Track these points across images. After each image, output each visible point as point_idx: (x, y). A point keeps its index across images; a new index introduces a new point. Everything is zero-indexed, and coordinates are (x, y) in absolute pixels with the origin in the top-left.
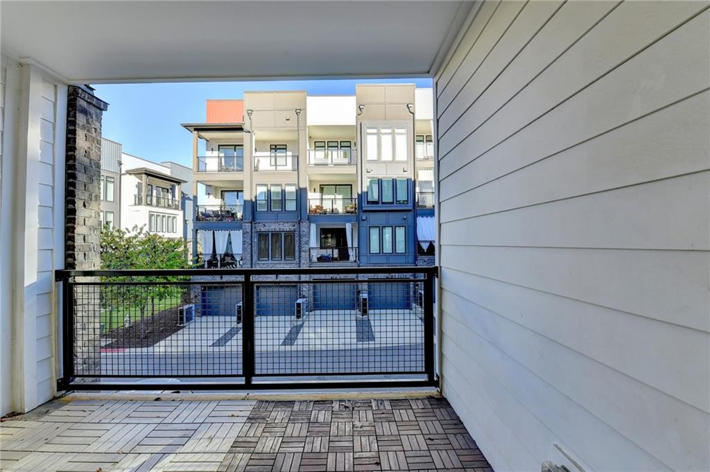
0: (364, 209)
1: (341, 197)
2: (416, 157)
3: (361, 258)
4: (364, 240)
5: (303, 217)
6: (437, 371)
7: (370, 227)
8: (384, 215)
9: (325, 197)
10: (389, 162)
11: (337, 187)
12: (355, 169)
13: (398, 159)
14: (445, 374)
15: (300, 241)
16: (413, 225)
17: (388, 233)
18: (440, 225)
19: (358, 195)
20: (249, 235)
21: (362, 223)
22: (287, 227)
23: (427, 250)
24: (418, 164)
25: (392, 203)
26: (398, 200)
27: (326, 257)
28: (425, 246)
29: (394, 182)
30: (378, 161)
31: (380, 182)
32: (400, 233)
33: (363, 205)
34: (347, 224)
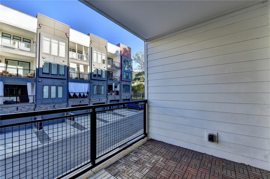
0: (40, 76)
1: (22, 68)
2: (69, 57)
3: (37, 101)
4: (39, 92)
7: (43, 85)
8: (52, 80)
9: (8, 66)
10: (56, 56)
11: (19, 62)
12: (35, 55)
13: (60, 55)
16: (67, 85)
17: (53, 88)
19: (37, 69)
21: (38, 83)
23: (73, 96)
24: (70, 60)
25: (57, 75)
26: (60, 74)
27: (11, 101)
28: (72, 95)
29: (58, 66)
30: (50, 54)
31: (50, 64)
32: (60, 89)
33: (40, 74)
34: (28, 83)
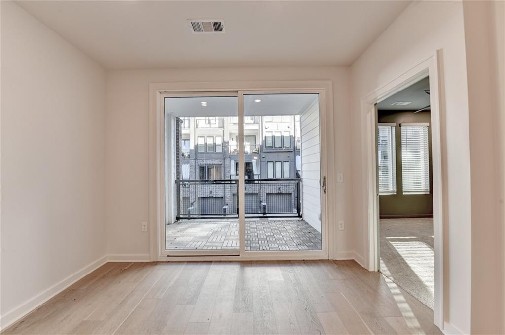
0: (264, 151)
5: (226, 156)
6: (301, 213)
7: (267, 162)
10: (279, 122)
11: (247, 137)
12: (258, 126)
14: (304, 213)
15: (225, 171)
16: (294, 160)
17: (278, 165)
18: (302, 165)
20: (194, 167)
21: (263, 159)
22: (217, 162)
25: (281, 147)
26: (284, 146)
31: (273, 138)
32: (286, 165)
33: (263, 149)
34: (253, 160)
